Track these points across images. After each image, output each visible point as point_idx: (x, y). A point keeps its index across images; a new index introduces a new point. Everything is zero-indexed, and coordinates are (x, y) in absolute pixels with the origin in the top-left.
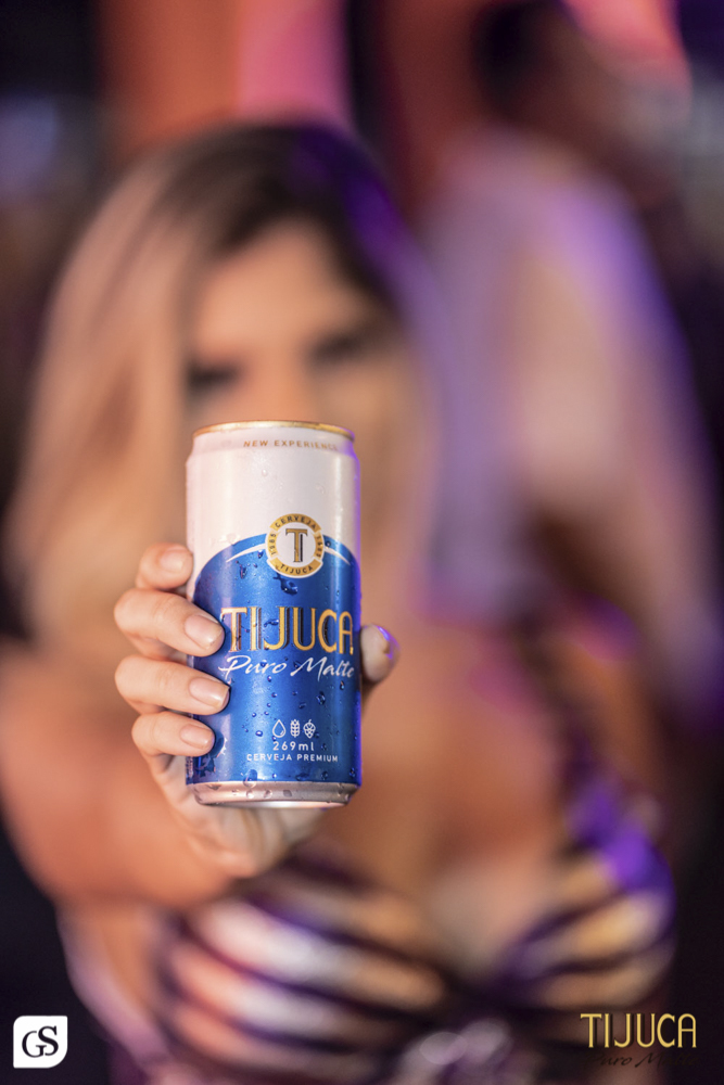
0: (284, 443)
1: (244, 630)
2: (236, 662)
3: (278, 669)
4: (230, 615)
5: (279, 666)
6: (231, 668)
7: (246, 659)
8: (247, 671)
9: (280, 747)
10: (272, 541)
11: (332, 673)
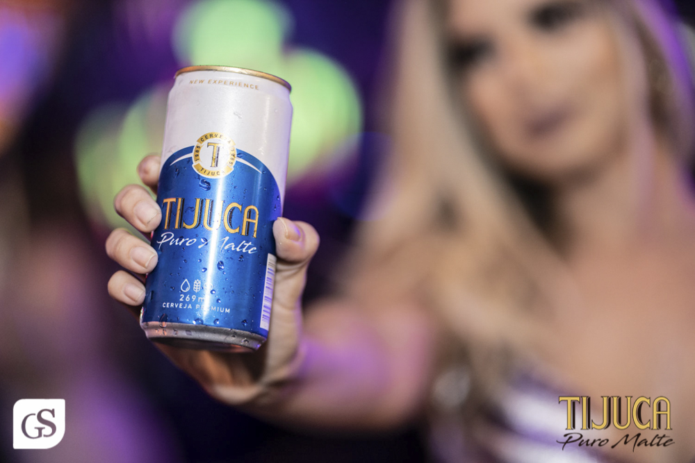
0: (215, 82)
1: (172, 215)
2: (165, 237)
3: (190, 243)
4: (167, 203)
5: (191, 241)
6: (163, 242)
7: (171, 235)
8: (171, 244)
9: (184, 299)
10: (197, 151)
11: (233, 249)
